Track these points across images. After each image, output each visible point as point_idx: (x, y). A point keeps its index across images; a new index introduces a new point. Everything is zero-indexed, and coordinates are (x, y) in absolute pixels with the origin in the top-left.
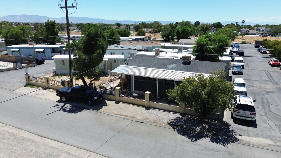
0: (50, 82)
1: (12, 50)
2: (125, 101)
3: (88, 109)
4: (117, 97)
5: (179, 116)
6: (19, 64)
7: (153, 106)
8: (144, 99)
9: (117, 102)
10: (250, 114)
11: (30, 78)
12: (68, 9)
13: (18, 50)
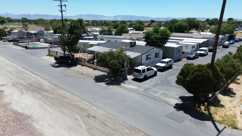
0: (58, 54)
1: (54, 37)
2: (87, 65)
3: (64, 67)
4: (83, 63)
5: (106, 74)
6: (53, 45)
7: (98, 69)
8: (94, 64)
9: (83, 66)
10: (139, 75)
11: (51, 52)
12: (63, 12)
13: (58, 37)
